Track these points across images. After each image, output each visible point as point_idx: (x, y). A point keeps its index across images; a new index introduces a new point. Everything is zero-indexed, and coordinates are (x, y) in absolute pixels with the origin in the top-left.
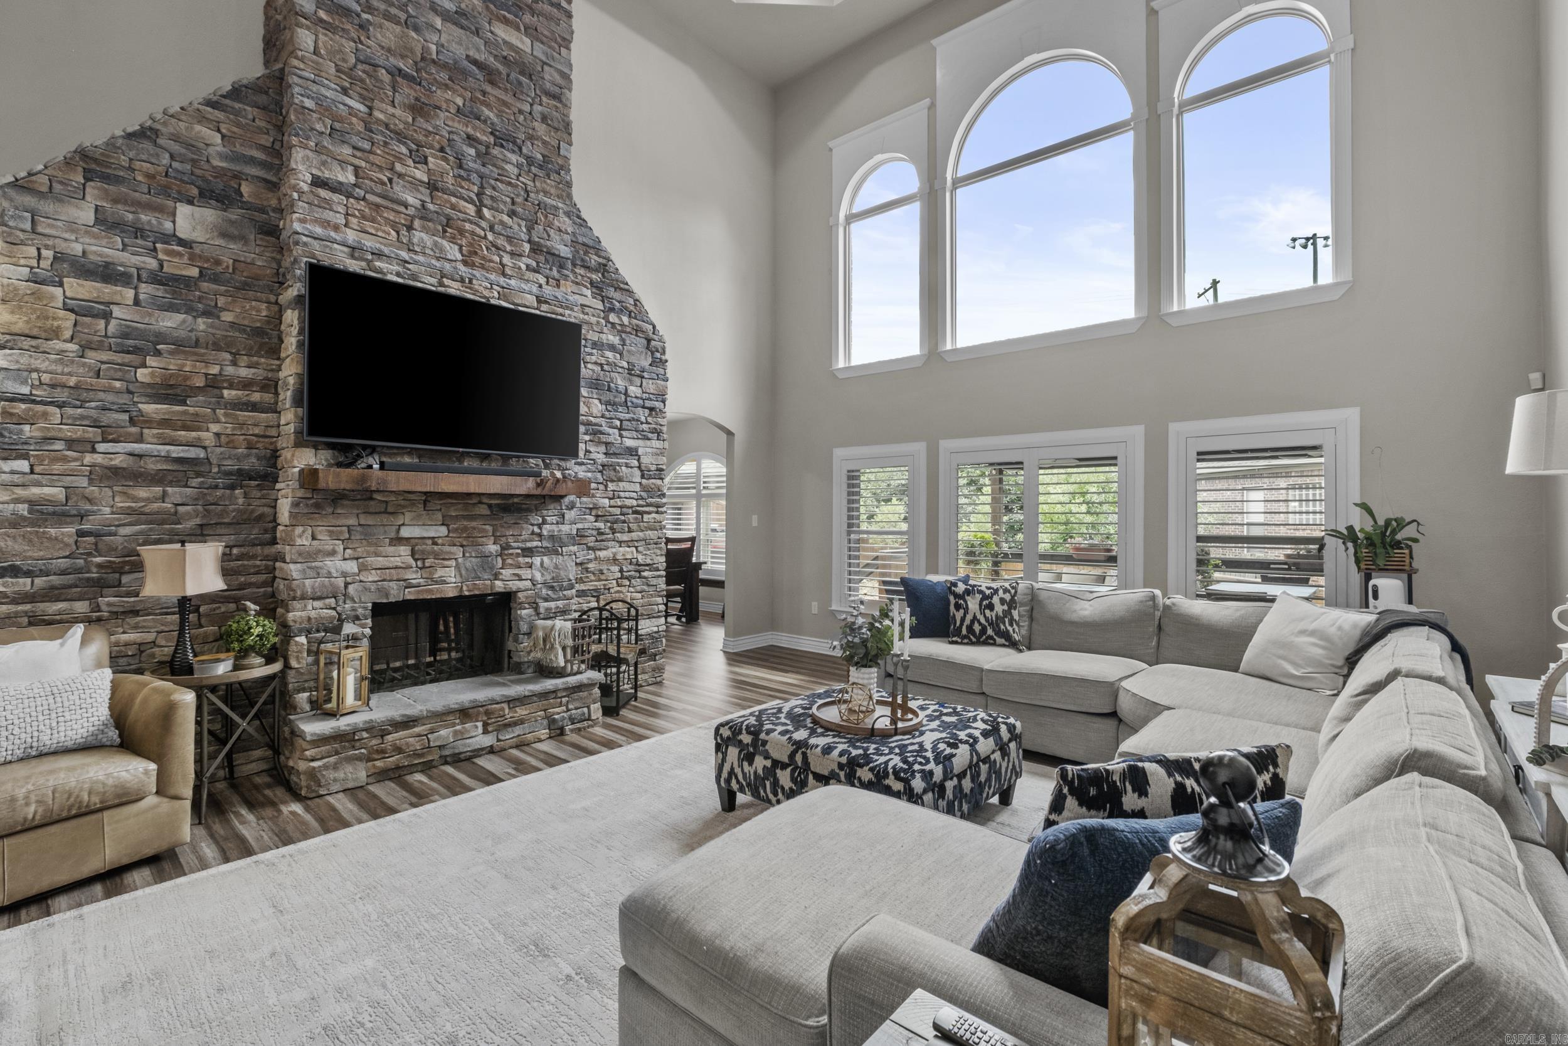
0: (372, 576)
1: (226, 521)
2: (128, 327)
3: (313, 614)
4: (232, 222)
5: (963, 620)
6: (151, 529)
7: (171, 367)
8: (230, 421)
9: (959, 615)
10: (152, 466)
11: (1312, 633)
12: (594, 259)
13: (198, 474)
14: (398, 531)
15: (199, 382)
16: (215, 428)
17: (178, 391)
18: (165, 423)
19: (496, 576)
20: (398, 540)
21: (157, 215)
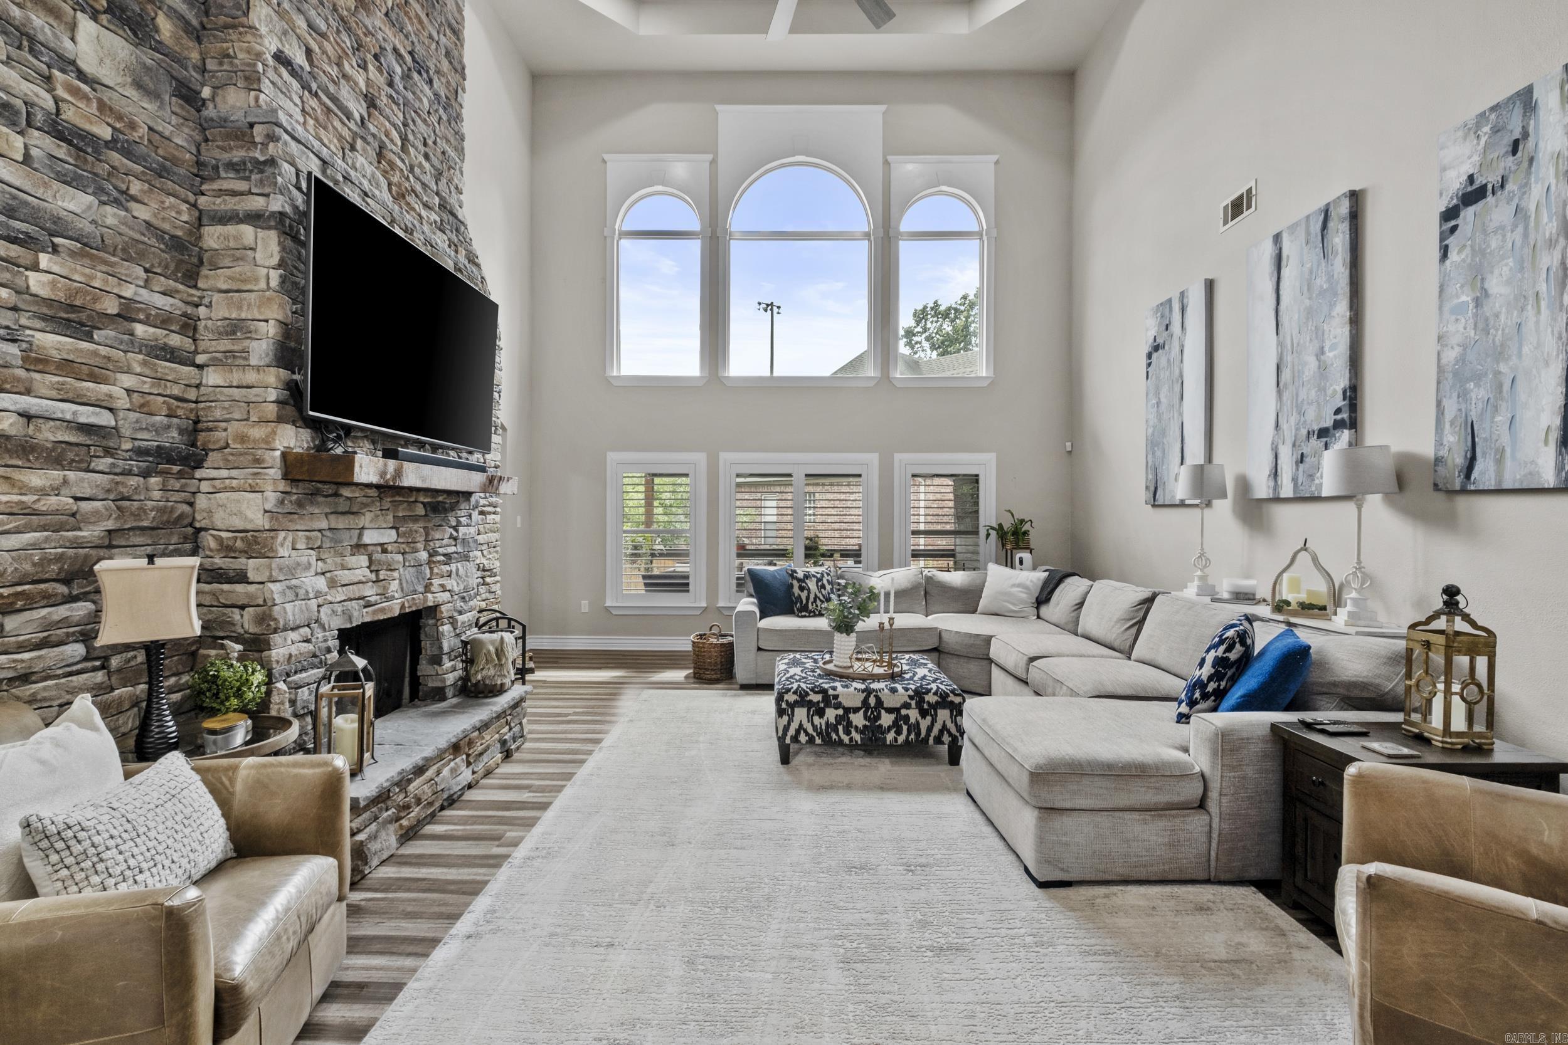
0: (339, 595)
1: (145, 524)
2: (14, 198)
3: (294, 650)
4: (147, 69)
5: (808, 598)
6: (47, 539)
7: (76, 277)
8: (147, 372)
9: (804, 595)
10: (48, 435)
11: (1019, 585)
13: (108, 452)
14: (360, 536)
15: (111, 306)
16: (128, 381)
17: (83, 316)
18: (66, 366)
19: (428, 588)
20: (359, 547)
21: (51, 20)
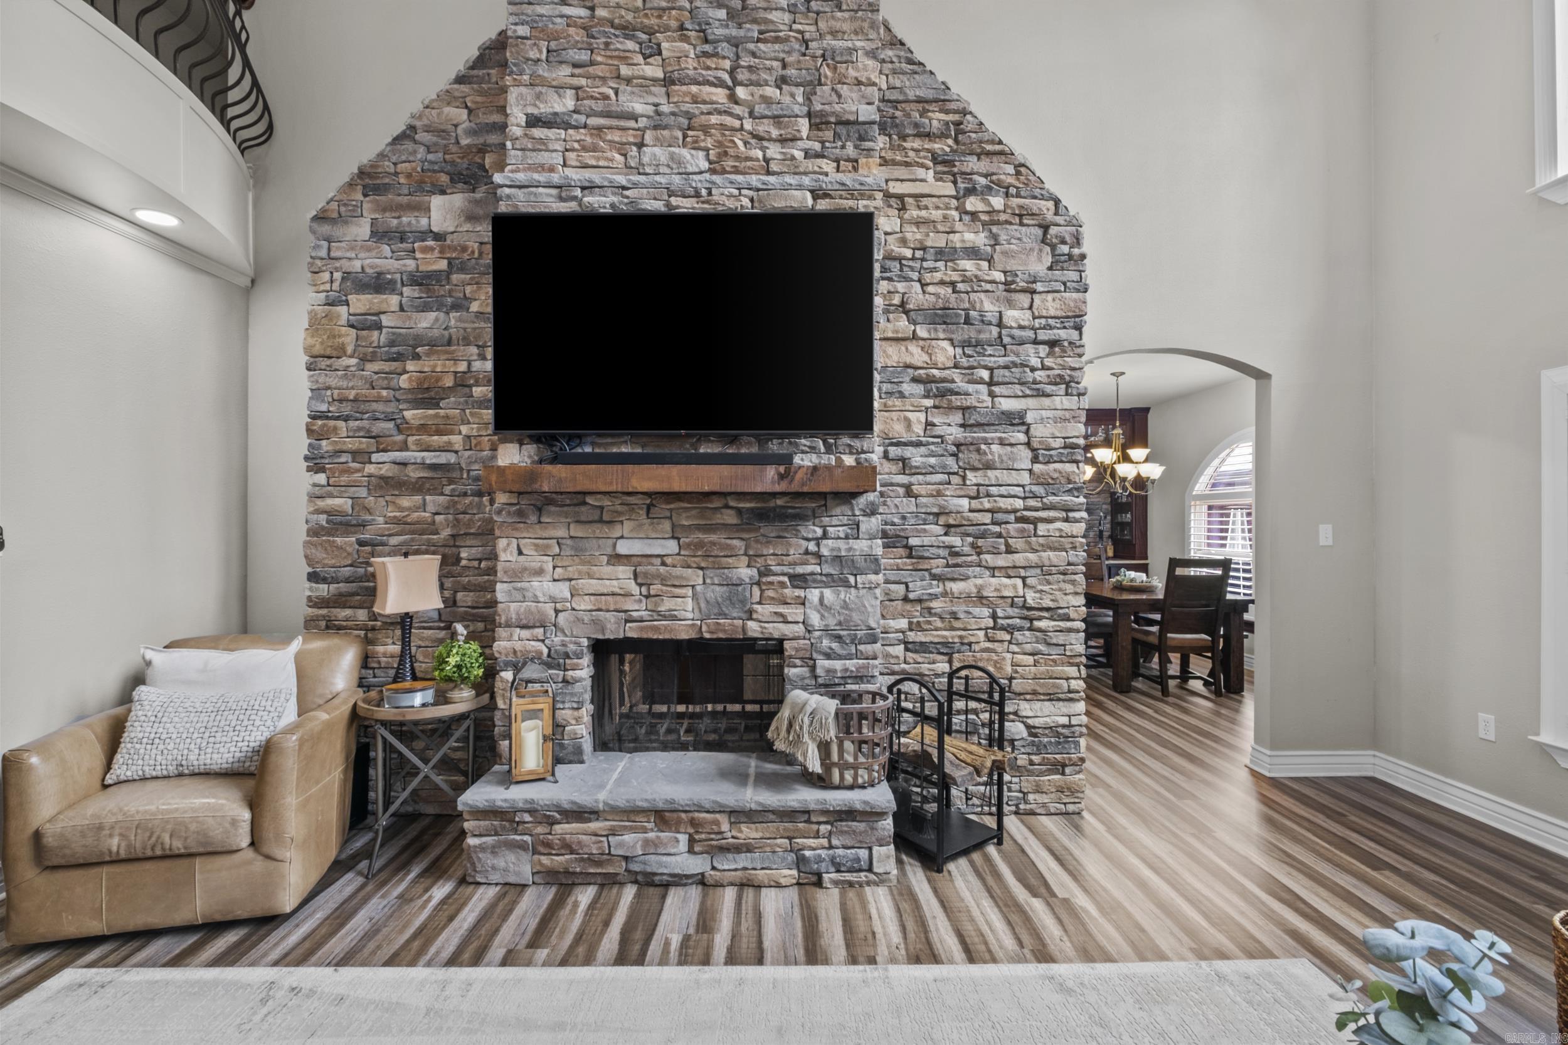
0: (584, 604)
1: (472, 531)
2: (394, 334)
3: (518, 646)
4: (477, 202)
6: (412, 540)
7: (426, 369)
8: (477, 421)
10: (414, 474)
12: (937, 119)
13: (451, 481)
14: (614, 546)
15: (449, 382)
16: (464, 429)
17: (432, 394)
18: (423, 428)
19: (750, 615)
20: (616, 559)
21: (416, 214)
